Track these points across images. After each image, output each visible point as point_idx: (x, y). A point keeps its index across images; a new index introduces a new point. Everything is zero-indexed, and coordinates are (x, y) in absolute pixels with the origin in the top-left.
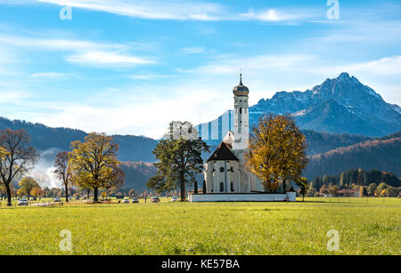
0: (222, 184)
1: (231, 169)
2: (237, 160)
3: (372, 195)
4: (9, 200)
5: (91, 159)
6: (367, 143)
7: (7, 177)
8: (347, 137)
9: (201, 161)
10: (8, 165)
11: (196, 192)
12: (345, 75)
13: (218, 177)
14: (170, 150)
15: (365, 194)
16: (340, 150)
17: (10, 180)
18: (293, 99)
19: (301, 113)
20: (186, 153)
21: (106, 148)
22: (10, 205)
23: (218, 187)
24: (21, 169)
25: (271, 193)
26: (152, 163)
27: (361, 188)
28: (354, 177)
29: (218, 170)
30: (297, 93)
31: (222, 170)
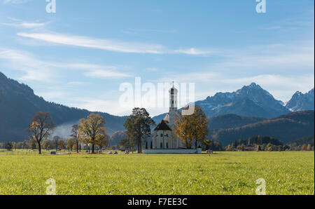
0: (161, 144)
1: (167, 135)
2: (171, 130)
3: (263, 150)
4: (40, 151)
5: (90, 129)
6: (264, 122)
7: (39, 138)
8: (254, 118)
9: (149, 130)
10: (40, 131)
11: (147, 148)
12: (254, 84)
13: (159, 140)
14: (132, 124)
15: (260, 149)
16: (250, 125)
17: (40, 139)
18: (226, 97)
19: (230, 105)
20: (142, 126)
21: (99, 122)
22: (40, 153)
23: (159, 145)
24: (46, 134)
25: (188, 148)
26: (123, 131)
27: (258, 146)
28: (256, 140)
29: (159, 135)
30: (228, 93)
31: (162, 135)
